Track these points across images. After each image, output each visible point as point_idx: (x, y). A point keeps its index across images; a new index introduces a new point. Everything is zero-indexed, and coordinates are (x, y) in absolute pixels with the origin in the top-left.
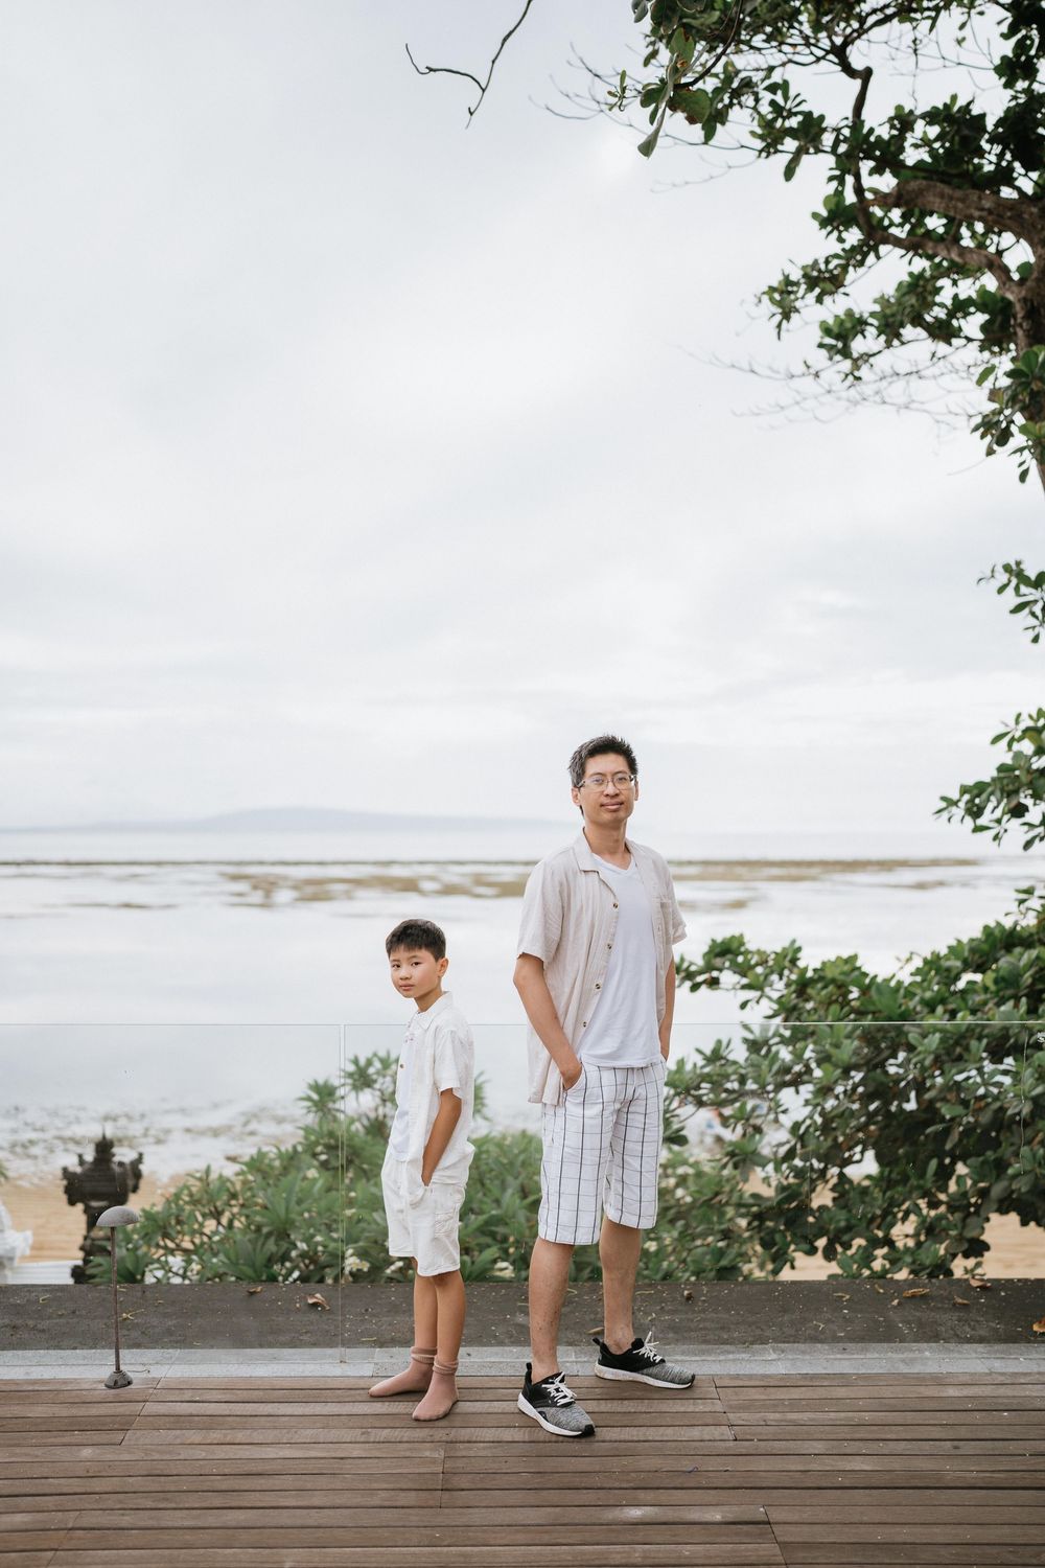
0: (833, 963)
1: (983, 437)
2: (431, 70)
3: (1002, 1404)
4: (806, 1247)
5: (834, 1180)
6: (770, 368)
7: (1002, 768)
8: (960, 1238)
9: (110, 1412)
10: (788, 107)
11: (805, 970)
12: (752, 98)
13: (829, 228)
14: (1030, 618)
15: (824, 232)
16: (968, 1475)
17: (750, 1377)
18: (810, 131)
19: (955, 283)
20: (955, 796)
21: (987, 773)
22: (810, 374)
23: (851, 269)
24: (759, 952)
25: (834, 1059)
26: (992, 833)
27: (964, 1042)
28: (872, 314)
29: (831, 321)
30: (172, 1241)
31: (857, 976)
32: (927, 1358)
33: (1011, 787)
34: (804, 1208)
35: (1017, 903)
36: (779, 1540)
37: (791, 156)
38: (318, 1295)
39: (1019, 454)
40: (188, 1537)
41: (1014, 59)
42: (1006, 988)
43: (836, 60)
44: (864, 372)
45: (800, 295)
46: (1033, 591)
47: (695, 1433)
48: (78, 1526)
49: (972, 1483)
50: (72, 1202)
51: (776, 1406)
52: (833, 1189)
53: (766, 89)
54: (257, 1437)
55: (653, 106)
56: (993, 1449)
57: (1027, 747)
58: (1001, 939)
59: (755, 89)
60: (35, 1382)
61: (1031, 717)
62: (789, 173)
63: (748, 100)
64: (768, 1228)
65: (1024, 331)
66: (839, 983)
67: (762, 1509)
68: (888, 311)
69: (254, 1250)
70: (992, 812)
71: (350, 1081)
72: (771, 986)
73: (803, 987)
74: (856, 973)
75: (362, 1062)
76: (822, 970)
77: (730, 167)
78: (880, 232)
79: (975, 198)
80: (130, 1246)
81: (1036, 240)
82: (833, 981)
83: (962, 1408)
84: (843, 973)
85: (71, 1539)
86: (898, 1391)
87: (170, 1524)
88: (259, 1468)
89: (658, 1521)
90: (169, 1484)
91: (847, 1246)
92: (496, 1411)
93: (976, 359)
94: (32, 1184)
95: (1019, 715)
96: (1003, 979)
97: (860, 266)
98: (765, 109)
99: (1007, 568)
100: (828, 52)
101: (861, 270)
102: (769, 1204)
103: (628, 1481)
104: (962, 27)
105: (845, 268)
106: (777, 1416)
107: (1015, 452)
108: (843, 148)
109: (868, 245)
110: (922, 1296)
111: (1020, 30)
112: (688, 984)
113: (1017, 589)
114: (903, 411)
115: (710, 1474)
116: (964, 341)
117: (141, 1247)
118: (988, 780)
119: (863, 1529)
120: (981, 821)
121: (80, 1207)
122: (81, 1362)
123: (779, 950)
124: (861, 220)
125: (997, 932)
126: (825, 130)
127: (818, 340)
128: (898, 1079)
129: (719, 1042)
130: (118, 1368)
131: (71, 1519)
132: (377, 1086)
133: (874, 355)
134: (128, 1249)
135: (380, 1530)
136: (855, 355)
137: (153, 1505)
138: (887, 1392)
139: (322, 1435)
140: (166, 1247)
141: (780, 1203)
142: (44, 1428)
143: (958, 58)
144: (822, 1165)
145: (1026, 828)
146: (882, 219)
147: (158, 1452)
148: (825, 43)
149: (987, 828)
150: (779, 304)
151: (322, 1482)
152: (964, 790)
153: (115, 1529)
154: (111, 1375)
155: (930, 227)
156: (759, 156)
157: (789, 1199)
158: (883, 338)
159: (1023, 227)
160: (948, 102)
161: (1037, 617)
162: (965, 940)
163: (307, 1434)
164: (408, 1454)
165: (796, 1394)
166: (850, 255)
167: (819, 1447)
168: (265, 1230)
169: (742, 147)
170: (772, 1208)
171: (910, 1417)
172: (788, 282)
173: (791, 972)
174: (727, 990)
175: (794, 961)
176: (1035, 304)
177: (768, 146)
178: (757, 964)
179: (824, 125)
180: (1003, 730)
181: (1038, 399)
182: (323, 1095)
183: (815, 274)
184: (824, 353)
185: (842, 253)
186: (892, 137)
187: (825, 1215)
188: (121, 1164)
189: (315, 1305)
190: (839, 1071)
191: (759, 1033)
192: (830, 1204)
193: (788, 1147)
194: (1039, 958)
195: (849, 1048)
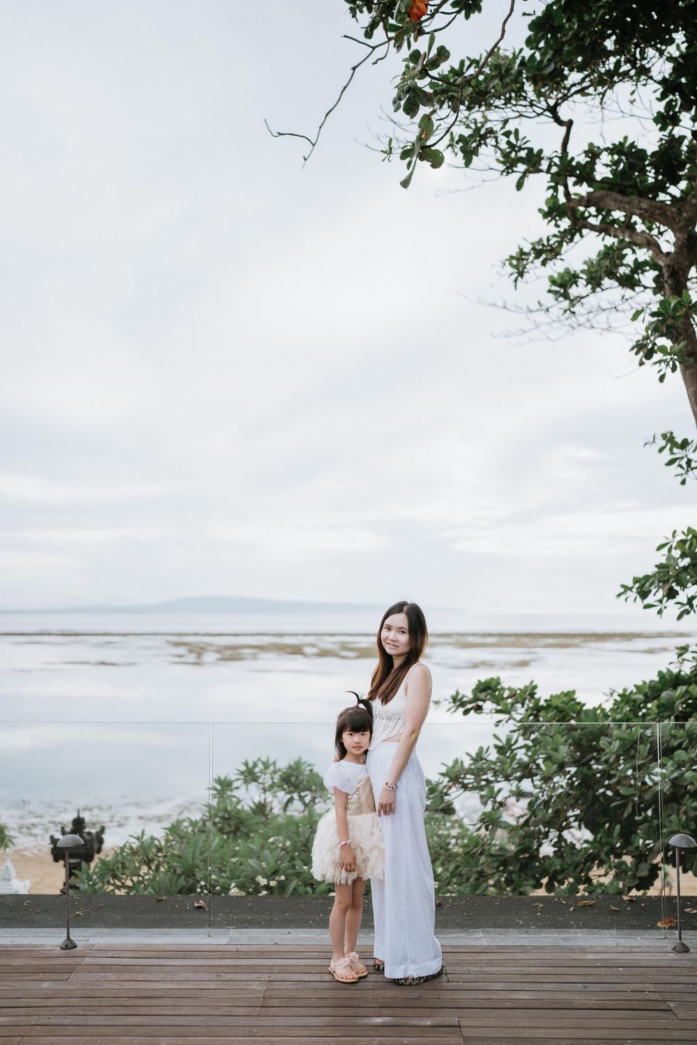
0: (558, 697)
1: (637, 354)
2: (280, 134)
3: (620, 963)
4: (535, 883)
5: (555, 840)
6: (515, 306)
7: (659, 566)
9: (62, 963)
10: (518, 145)
11: (539, 700)
12: (494, 140)
13: (549, 218)
14: (679, 469)
15: (546, 221)
16: (589, 1002)
17: (464, 947)
18: (533, 161)
19: (634, 252)
20: (630, 584)
21: (651, 570)
22: (542, 310)
23: (565, 244)
24: (509, 689)
25: (553, 758)
26: (657, 609)
28: (582, 271)
29: (556, 276)
30: (119, 881)
31: (573, 705)
32: (579, 938)
34: (534, 856)
35: (677, 656)
36: (464, 1035)
37: (521, 175)
38: (201, 902)
39: (658, 364)
40: (103, 1030)
41: (665, 114)
42: (665, 711)
43: (550, 115)
44: (577, 309)
45: (530, 261)
46: (681, 451)
48: (38, 1023)
49: (590, 1006)
50: (56, 860)
51: (477, 963)
52: (555, 845)
53: (503, 134)
54: (151, 977)
55: (408, 159)
56: (608, 988)
57: (676, 553)
58: (670, 680)
59: (496, 135)
60: (16, 946)
61: (683, 533)
62: (519, 185)
63: (491, 141)
64: (509, 870)
65: (669, 285)
66: (561, 709)
67: (457, 1019)
68: (592, 270)
69: (171, 884)
70: (656, 595)
71: (242, 777)
72: (516, 711)
73: (537, 711)
74: (573, 702)
75: (251, 765)
76: (550, 700)
77: (484, 181)
78: (581, 221)
79: (637, 202)
80: (91, 883)
81: (675, 228)
82: (556, 708)
83: (594, 965)
84: (563, 702)
85: (33, 1030)
86: (556, 956)
87: (93, 1023)
88: (151, 994)
89: (392, 1024)
90: (95, 1002)
91: (561, 883)
92: (302, 964)
93: (650, 300)
94: (34, 854)
95: (675, 532)
96: (663, 705)
97: (570, 242)
98: (504, 146)
99: (664, 436)
100: (545, 110)
101: (571, 245)
102: (510, 854)
103: (377, 1003)
104: (633, 93)
105: (560, 244)
106: (477, 969)
107: (656, 363)
108: (554, 169)
109: (575, 229)
110: (590, 905)
111: (668, 96)
112: (461, 710)
113: (671, 450)
114: (605, 332)
115: (429, 1000)
116: (642, 288)
117: (98, 883)
118: (651, 574)
119: (517, 1030)
120: (648, 601)
121: (61, 863)
122: (46, 935)
123: (522, 687)
124: (569, 214)
125: (667, 677)
126: (542, 158)
127: (548, 288)
129: (481, 749)
130: (68, 937)
131: (33, 1020)
132: (260, 781)
133: (583, 297)
134: (89, 885)
135: (220, 1028)
136: (572, 297)
137: (84, 1013)
138: (548, 956)
139: (191, 976)
140: (114, 884)
141: (518, 854)
142: (21, 971)
143: (631, 111)
144: (546, 830)
145: (679, 606)
146: (584, 213)
147: (90, 985)
148: (544, 105)
149: (654, 606)
150: (516, 267)
151: (189, 1002)
152: (636, 580)
153: (59, 1026)
154: (64, 942)
155: (616, 217)
156: (502, 174)
157: (522, 852)
158: (590, 286)
159: (667, 220)
160: (622, 141)
161: (683, 468)
162: (646, 682)
163: (182, 976)
164: (243, 987)
165: (491, 957)
166: (563, 235)
167: (500, 986)
168: (179, 871)
169: (491, 169)
170: (512, 857)
171: (560, 970)
172: (522, 253)
173: (530, 702)
174: (487, 714)
175: (532, 695)
176: (675, 268)
177: (508, 168)
178: (508, 697)
179: (542, 156)
180: (665, 541)
181: (671, 330)
182: (225, 785)
183: (540, 247)
184: (551, 296)
185: (558, 234)
186: (587, 162)
187: (547, 862)
188: (90, 834)
189: (199, 907)
190: (556, 766)
191: (504, 742)
192: (551, 855)
193: (526, 817)
194: (687, 691)
195: (564, 751)
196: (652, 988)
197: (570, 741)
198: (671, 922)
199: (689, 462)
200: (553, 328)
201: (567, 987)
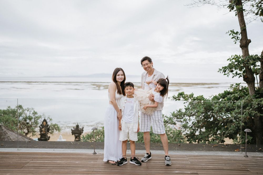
0: (199, 97)
1: (229, 8)
4: (195, 141)
5: (199, 131)
7: (230, 64)
8: (220, 140)
9: (94, 157)
11: (194, 97)
14: (235, 39)
17: (192, 155)
20: (221, 69)
24: (187, 95)
25: (199, 112)
26: (227, 75)
27: (222, 109)
33: (231, 67)
34: (194, 135)
35: (230, 87)
46: (235, 35)
47: (184, 162)
49: (228, 169)
51: (196, 159)
52: (199, 132)
56: (231, 165)
57: (234, 61)
61: (234, 56)
64: (188, 138)
67: (196, 172)
70: (227, 71)
73: (194, 100)
74: (203, 98)
76: (197, 97)
82: (199, 99)
84: (201, 98)
85: (93, 172)
86: (215, 157)
91: (201, 141)
95: (232, 56)
96: (228, 99)
99: (231, 31)
102: (189, 134)
103: (175, 168)
107: (235, 11)
110: (217, 146)
112: (175, 100)
113: (233, 34)
114: (213, 5)
118: (227, 66)
120: (226, 73)
121: (74, 135)
123: (190, 94)
125: (226, 92)
128: (209, 115)
129: (180, 109)
130: (95, 152)
131: (92, 170)
138: (213, 158)
141: (190, 134)
144: (197, 128)
145: (233, 74)
152: (223, 68)
157: (192, 134)
162: (221, 93)
165: (199, 157)
167: (204, 164)
170: (189, 135)
171: (218, 161)
173: (192, 98)
175: (192, 96)
178: (186, 97)
180: (229, 58)
181: (239, 2)
187: (198, 136)
188: (80, 129)
190: (200, 114)
191: (187, 107)
192: (198, 134)
193: (192, 126)
194: (234, 95)
195: (202, 110)
196: (242, 165)
197: (204, 107)
198: (238, 150)
199: (238, 37)
200: (198, 4)
201: (221, 165)
